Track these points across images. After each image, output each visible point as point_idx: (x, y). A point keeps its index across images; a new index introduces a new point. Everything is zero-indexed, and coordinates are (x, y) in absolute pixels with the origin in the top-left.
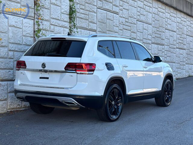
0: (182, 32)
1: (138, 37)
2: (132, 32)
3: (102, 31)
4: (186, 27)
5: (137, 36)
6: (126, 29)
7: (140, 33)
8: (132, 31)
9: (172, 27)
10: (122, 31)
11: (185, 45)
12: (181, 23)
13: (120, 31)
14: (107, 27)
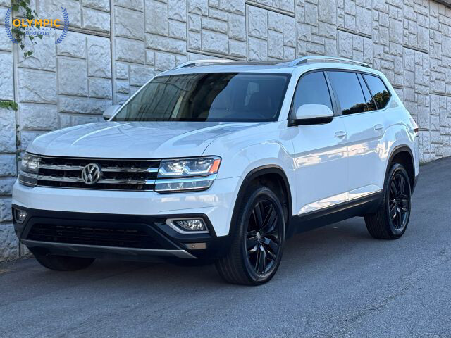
0: (390, 37)
1: (252, 53)
2: (233, 38)
3: (129, 34)
4: (401, 23)
5: (248, 49)
6: (213, 30)
7: (258, 41)
8: (231, 34)
9: (358, 24)
10: (199, 35)
11: (400, 74)
12: (387, 11)
13: (192, 34)
14: (148, 21)
